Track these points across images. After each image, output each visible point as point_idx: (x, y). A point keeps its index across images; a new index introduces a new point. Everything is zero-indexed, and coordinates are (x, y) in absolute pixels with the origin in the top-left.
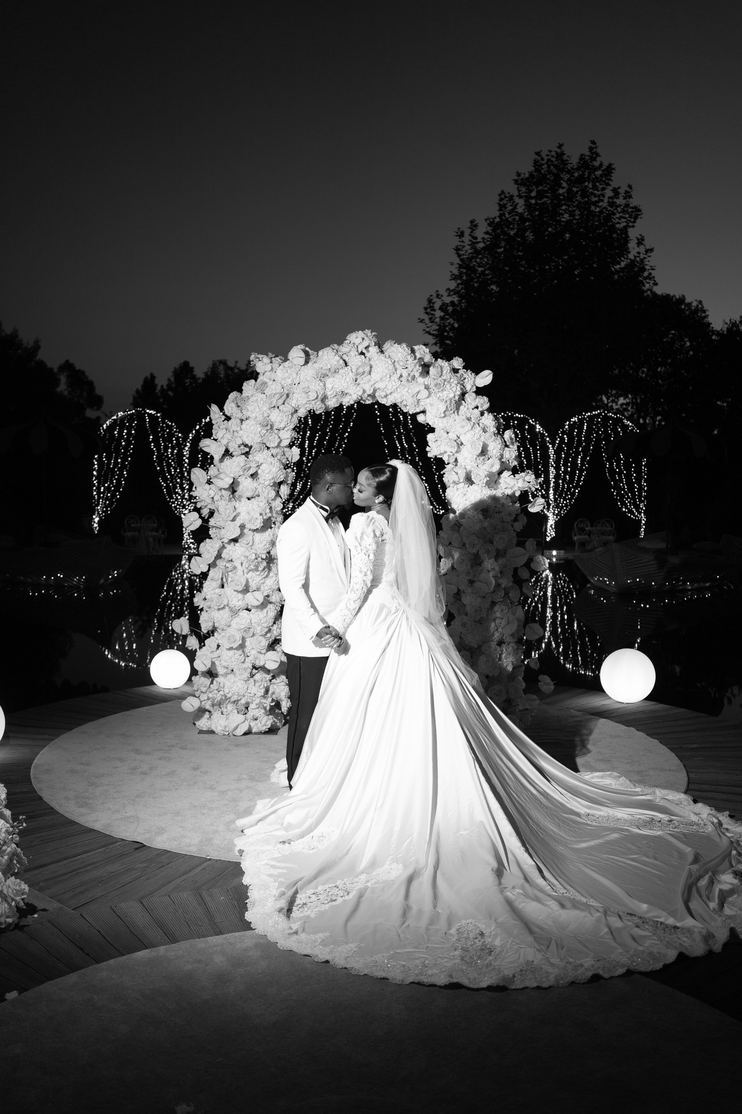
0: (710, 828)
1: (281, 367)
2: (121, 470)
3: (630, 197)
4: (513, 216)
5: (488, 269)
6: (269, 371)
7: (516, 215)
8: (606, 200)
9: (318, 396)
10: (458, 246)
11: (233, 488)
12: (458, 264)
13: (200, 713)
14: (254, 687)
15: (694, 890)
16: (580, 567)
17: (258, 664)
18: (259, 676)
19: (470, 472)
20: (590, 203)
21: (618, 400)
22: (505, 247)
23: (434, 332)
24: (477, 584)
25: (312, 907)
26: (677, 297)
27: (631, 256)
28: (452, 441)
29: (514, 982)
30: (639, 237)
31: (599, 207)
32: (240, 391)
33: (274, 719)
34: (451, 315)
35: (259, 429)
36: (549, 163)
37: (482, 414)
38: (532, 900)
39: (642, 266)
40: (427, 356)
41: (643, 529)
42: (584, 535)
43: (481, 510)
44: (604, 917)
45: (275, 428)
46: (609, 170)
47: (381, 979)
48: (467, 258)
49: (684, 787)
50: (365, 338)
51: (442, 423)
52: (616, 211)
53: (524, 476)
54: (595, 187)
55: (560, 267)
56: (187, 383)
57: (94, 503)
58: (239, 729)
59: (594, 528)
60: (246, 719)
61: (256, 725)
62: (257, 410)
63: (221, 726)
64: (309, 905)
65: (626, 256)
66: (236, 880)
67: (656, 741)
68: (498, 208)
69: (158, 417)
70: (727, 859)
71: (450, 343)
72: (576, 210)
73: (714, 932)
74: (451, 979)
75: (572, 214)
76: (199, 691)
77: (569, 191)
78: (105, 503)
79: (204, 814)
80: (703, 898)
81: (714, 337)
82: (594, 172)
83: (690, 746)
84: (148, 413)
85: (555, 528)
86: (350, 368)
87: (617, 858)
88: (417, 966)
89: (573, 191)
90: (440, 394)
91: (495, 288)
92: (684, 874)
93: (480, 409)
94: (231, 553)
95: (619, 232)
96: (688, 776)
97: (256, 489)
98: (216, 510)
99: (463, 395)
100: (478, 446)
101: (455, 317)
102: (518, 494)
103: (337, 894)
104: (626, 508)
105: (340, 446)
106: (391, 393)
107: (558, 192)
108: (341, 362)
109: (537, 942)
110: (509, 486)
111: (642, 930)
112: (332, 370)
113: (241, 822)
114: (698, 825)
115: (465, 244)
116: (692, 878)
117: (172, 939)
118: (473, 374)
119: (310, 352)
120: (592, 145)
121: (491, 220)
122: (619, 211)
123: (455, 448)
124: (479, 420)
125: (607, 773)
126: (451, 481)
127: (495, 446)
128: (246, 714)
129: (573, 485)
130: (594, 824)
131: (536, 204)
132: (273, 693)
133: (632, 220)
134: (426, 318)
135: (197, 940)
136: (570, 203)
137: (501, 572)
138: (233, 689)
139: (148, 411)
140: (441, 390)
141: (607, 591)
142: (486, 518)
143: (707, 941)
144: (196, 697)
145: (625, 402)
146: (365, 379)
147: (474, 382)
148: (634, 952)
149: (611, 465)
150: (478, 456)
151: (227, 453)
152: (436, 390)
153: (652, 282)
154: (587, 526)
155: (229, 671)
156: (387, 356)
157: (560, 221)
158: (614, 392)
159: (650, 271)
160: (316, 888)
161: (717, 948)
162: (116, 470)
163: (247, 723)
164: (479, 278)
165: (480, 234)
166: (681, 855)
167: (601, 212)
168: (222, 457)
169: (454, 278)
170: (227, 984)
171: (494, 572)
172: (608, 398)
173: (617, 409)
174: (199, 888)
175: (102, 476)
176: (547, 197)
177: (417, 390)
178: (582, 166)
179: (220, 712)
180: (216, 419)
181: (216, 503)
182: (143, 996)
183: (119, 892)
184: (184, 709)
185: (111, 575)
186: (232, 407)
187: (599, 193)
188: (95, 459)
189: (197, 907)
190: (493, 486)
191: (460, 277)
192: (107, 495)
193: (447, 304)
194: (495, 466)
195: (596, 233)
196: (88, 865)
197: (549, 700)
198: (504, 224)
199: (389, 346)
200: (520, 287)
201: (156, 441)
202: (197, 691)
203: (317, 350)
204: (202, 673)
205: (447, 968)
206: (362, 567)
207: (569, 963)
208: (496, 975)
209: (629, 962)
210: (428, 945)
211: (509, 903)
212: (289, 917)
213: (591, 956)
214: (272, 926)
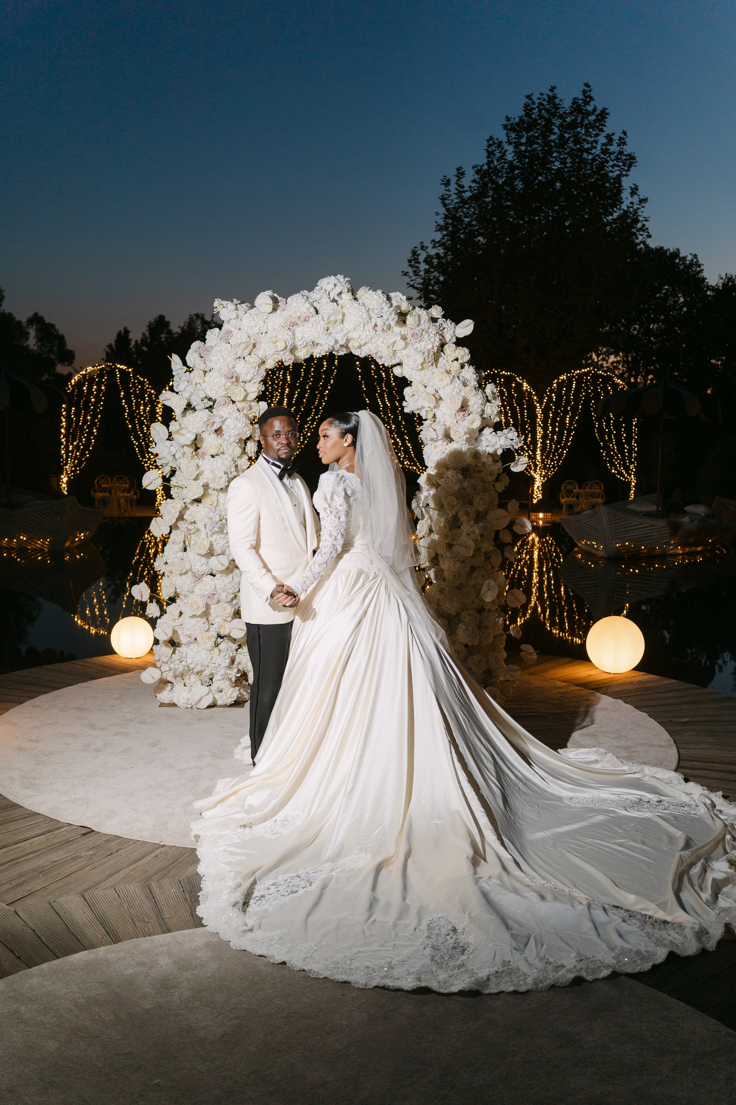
0: (702, 810)
1: (247, 314)
2: (90, 428)
3: (624, 143)
4: (501, 163)
5: (475, 220)
6: (235, 319)
7: (505, 163)
8: (599, 147)
9: (286, 346)
10: (443, 195)
11: (196, 445)
12: (444, 214)
13: (161, 685)
14: (218, 657)
15: (686, 879)
16: (567, 530)
17: (222, 633)
18: (224, 645)
19: (449, 428)
20: (582, 150)
21: (609, 358)
22: (492, 197)
23: (419, 286)
24: (456, 548)
25: (270, 900)
26: (672, 251)
27: (624, 207)
28: (430, 395)
29: (488, 985)
30: (633, 186)
31: (591, 154)
32: (204, 340)
33: (241, 691)
34: (436, 268)
35: (224, 382)
36: (541, 107)
37: (462, 366)
38: (510, 891)
39: (635, 217)
40: (404, 303)
41: (632, 492)
42: (572, 497)
43: (460, 469)
44: (587, 910)
45: (241, 380)
46: (603, 115)
47: (342, 982)
48: (453, 208)
49: (674, 765)
50: (338, 283)
51: (420, 376)
52: (609, 159)
53: (506, 433)
54: (587, 132)
55: (550, 218)
56: (162, 338)
57: (62, 462)
58: (202, 702)
59: (582, 490)
60: (210, 691)
61: (221, 697)
62: (221, 360)
63: (183, 699)
64: (267, 897)
65: (618, 206)
66: (191, 869)
67: (645, 715)
68: (486, 154)
69: (129, 373)
70: (721, 845)
71: (435, 298)
72: (568, 157)
73: (707, 928)
74: (419, 983)
75: (563, 162)
76: (161, 662)
77: (561, 137)
78: (74, 462)
79: (159, 795)
80: (695, 888)
81: (708, 293)
82: (587, 117)
83: (681, 720)
84: (119, 368)
85: (542, 490)
86: (321, 316)
87: (602, 842)
88: (382, 967)
89: (565, 137)
90: (418, 345)
91: (482, 240)
92: (675, 860)
93: (460, 361)
94: (194, 514)
95: (612, 181)
96: (678, 752)
97: (221, 446)
98: (177, 468)
99: (442, 345)
100: (458, 401)
101: (440, 270)
102: (499, 452)
103: (299, 885)
104: (616, 469)
105: (320, 404)
106: (365, 344)
107: (549, 139)
108: (312, 310)
109: (515, 939)
110: (490, 444)
111: (629, 924)
112: (302, 318)
113: (199, 804)
114: (689, 806)
115: (451, 193)
116: (684, 865)
117: (114, 938)
118: (453, 324)
119: (279, 298)
120: (586, 89)
121: (479, 168)
122: (613, 159)
123: (433, 403)
124: (459, 373)
125: (593, 749)
126: (429, 438)
127: (475, 401)
128: (210, 685)
129: (561, 445)
131: (526, 151)
132: (239, 663)
133: (626, 168)
134: (410, 270)
135: (141, 939)
136: (561, 150)
137: (482, 536)
138: (196, 659)
139: (118, 366)
140: (418, 340)
141: (595, 555)
142: (465, 478)
143: (700, 938)
144: (156, 667)
145: (616, 360)
146: (337, 328)
147: (454, 333)
148: (621, 950)
149: (601, 424)
150: (458, 411)
151: (189, 407)
152: (414, 341)
153: (645, 234)
154: (575, 488)
155: (192, 640)
156: (361, 303)
157: (551, 169)
158: (605, 349)
159: (644, 222)
160: (276, 878)
161: (711, 945)
162: (85, 427)
163: (211, 695)
164: (465, 229)
165: (467, 182)
166: (672, 840)
167: (594, 160)
168: (184, 411)
169: (440, 228)
170: (172, 991)
171: (474, 535)
172: (598, 356)
173: (607, 367)
174: (149, 878)
175: (71, 434)
176: (538, 143)
177: (393, 340)
178: (575, 110)
179: (183, 683)
180: (177, 371)
181: (178, 460)
182: (76, 1006)
183: (61, 884)
184: (144, 681)
185: (77, 537)
186: (194, 358)
187: (592, 139)
188: (63, 416)
189: (145, 900)
190: (473, 441)
191: (445, 227)
192: (76, 454)
193: (432, 256)
194: (476, 422)
195: (588, 182)
196: (29, 854)
197: (532, 670)
198: (492, 172)
199: (364, 293)
200: (508, 239)
201: (127, 397)
202: (159, 661)
203: (286, 296)
204: (164, 642)
205: (414, 970)
206: (333, 530)
207: (548, 963)
208: (469, 977)
209: (614, 961)
210: (395, 942)
211: (485, 895)
212: (244, 911)
213: (573, 955)
214: (225, 923)
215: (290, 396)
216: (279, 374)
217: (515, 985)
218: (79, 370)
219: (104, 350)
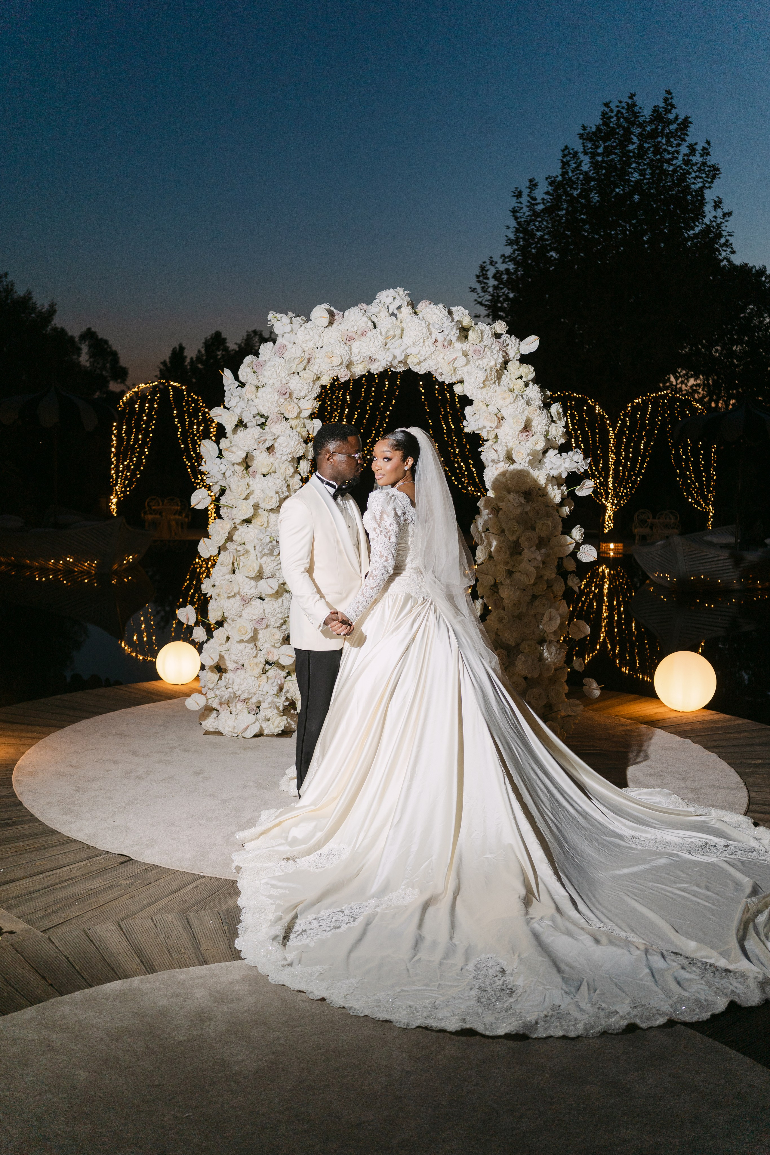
1: (302, 328)
2: (142, 447)
3: (708, 154)
4: (576, 174)
5: (548, 233)
6: (289, 333)
7: (580, 174)
8: (681, 158)
9: (342, 362)
10: (515, 208)
11: (247, 463)
12: (515, 227)
13: (207, 712)
14: (266, 684)
15: (751, 926)
16: (639, 563)
17: (271, 659)
18: (273, 672)
19: (512, 449)
20: (662, 161)
21: (688, 381)
22: (567, 210)
23: (487, 303)
24: (517, 575)
25: (312, 935)
26: (758, 268)
27: (707, 221)
28: (492, 415)
29: (537, 1029)
30: (716, 199)
31: (672, 165)
32: (257, 354)
33: (289, 720)
34: (506, 284)
35: (277, 398)
36: (619, 115)
37: (526, 385)
38: (563, 933)
39: (718, 232)
40: (466, 318)
41: (710, 522)
42: (646, 528)
43: (522, 493)
44: (644, 955)
45: (294, 397)
46: (686, 123)
47: (383, 1021)
48: (525, 221)
49: (744, 809)
50: (397, 297)
51: (482, 394)
52: (691, 170)
53: (571, 455)
54: (669, 143)
55: (628, 233)
56: (218, 355)
57: (112, 482)
58: (248, 731)
59: (657, 520)
60: (257, 720)
61: (268, 726)
62: (275, 375)
63: (229, 727)
64: (309, 931)
65: (701, 220)
66: (230, 901)
67: (714, 755)
68: (560, 165)
69: (183, 390)
71: (504, 315)
72: (647, 168)
74: (464, 1025)
75: (642, 173)
76: (206, 688)
77: (640, 147)
78: (124, 483)
79: (201, 825)
80: (761, 937)
82: (668, 126)
83: (753, 762)
84: (172, 386)
85: (613, 519)
86: (379, 331)
87: (663, 886)
88: (426, 1007)
89: (644, 147)
90: (480, 362)
91: (554, 255)
92: (741, 908)
93: (524, 379)
94: (243, 535)
95: (694, 193)
96: (749, 795)
97: (272, 464)
98: (227, 487)
99: (506, 362)
100: (521, 420)
101: (510, 287)
102: (564, 475)
103: (342, 921)
104: (693, 498)
106: (425, 360)
107: (627, 149)
108: (370, 324)
109: (566, 983)
110: (555, 467)
111: (688, 972)
112: (359, 333)
113: (241, 835)
114: (758, 851)
115: (523, 206)
116: (750, 912)
117: (150, 968)
118: (518, 340)
119: (336, 312)
120: (668, 96)
121: (553, 179)
122: (695, 170)
123: (494, 423)
124: (523, 392)
125: (656, 789)
126: (490, 460)
127: (539, 421)
128: (257, 713)
129: (634, 472)
130: (639, 847)
131: (603, 161)
132: (287, 691)
133: (709, 180)
134: (478, 286)
135: (177, 970)
136: (640, 161)
137: (544, 563)
138: (243, 686)
139: (172, 383)
140: (480, 357)
141: (668, 588)
142: (528, 502)
143: (764, 989)
144: (203, 694)
145: (695, 383)
146: (396, 343)
147: (518, 349)
148: (678, 998)
149: (677, 451)
150: (521, 432)
151: (241, 424)
152: (475, 357)
153: (729, 250)
154: (649, 518)
155: (239, 666)
156: (421, 318)
157: (629, 181)
158: (684, 372)
159: (728, 237)
160: (319, 913)
162: (136, 446)
163: (257, 724)
164: (537, 243)
165: (539, 194)
166: (738, 886)
167: (675, 171)
168: (235, 428)
169: (510, 243)
170: (207, 1024)
171: (536, 562)
172: (677, 379)
173: (686, 390)
174: (188, 909)
175: (121, 453)
176: (615, 154)
177: (454, 356)
178: (656, 119)
179: (229, 711)
180: (229, 386)
181: (228, 479)
182: (108, 1035)
183: (97, 912)
184: (188, 707)
185: (125, 560)
186: (247, 373)
187: (673, 149)
188: (114, 434)
189: (182, 931)
190: (536, 463)
191: (516, 242)
192: (126, 474)
193: (502, 272)
194: (539, 444)
195: (668, 194)
196: (65, 881)
197: (596, 706)
198: (567, 184)
199: (424, 307)
200: (582, 255)
201: (180, 416)
202: (204, 687)
203: (343, 309)
204: (210, 667)
205: (460, 1010)
206: (383, 551)
207: (601, 1008)
208: (516, 1020)
209: (671, 1010)
210: (441, 982)
211: (536, 936)
212: (285, 946)
213: (627, 1002)
214: (264, 956)
215: (349, 417)
216: (339, 394)
217: (564, 1030)
218: (131, 387)
219: (158, 367)
